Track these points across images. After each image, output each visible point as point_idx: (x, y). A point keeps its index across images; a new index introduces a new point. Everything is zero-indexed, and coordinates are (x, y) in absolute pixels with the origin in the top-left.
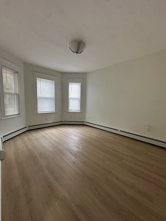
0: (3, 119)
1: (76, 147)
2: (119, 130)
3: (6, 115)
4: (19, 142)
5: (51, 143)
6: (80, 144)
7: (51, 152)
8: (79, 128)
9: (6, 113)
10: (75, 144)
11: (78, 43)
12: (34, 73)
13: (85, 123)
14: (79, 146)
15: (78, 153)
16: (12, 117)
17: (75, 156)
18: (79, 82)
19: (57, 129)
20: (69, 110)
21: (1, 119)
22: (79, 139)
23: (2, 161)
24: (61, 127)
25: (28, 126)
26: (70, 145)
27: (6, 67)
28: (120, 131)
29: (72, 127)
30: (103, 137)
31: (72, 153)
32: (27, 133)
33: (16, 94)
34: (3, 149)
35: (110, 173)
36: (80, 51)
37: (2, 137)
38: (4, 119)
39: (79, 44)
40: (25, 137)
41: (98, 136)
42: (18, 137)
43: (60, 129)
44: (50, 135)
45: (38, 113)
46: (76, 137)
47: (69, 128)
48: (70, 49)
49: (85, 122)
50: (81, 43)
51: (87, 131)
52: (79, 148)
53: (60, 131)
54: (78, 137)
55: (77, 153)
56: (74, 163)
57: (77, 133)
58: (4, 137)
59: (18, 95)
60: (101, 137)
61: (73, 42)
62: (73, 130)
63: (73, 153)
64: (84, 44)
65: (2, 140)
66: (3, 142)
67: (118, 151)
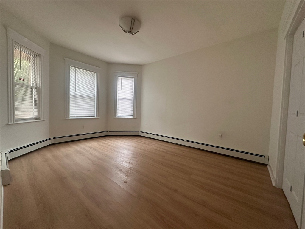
0: (10, 123)
1: (127, 162)
2: (185, 140)
3: (16, 117)
4: (37, 159)
5: (89, 159)
6: (133, 159)
7: (89, 170)
8: (131, 140)
9: (16, 116)
10: (126, 159)
11: (132, 19)
12: (65, 58)
13: (139, 133)
14: (131, 161)
15: (131, 169)
16: (26, 122)
17: (126, 174)
18: (132, 77)
19: (99, 141)
20: (117, 115)
21: (7, 124)
22: (132, 153)
23: (6, 187)
24: (104, 139)
25: (52, 138)
26: (119, 160)
27: (20, 45)
28: (187, 141)
29: (121, 139)
30: (164, 149)
31: (121, 170)
32: (51, 147)
33: (36, 88)
34: (8, 167)
35: (176, 191)
36: (134, 31)
37: (7, 152)
38: (12, 123)
39: (133, 21)
40: (48, 154)
41: (158, 149)
42: (35, 154)
43: (104, 142)
44: (88, 149)
45: (70, 118)
46: (128, 151)
47: (117, 140)
48: (121, 27)
49: (140, 131)
50: (135, 20)
51: (143, 143)
52: (132, 164)
53: (103, 145)
54: (130, 150)
55: (129, 170)
56: (125, 182)
57: (129, 145)
58: (10, 152)
59: (38, 90)
60: (162, 150)
61: (124, 17)
62: (122, 143)
63: (123, 170)
64: (140, 22)
65: (7, 157)
66: (8, 161)
67: (185, 165)
